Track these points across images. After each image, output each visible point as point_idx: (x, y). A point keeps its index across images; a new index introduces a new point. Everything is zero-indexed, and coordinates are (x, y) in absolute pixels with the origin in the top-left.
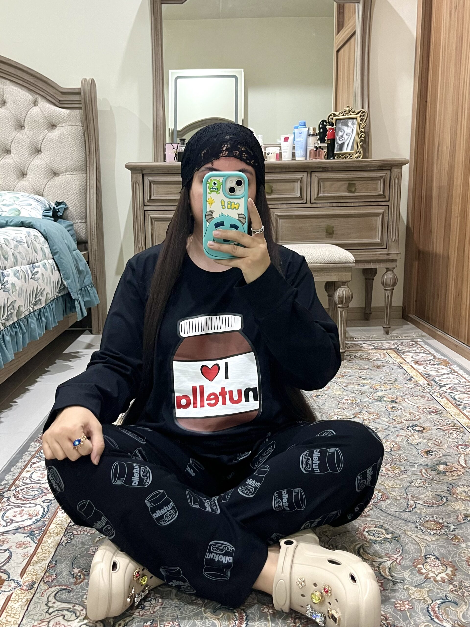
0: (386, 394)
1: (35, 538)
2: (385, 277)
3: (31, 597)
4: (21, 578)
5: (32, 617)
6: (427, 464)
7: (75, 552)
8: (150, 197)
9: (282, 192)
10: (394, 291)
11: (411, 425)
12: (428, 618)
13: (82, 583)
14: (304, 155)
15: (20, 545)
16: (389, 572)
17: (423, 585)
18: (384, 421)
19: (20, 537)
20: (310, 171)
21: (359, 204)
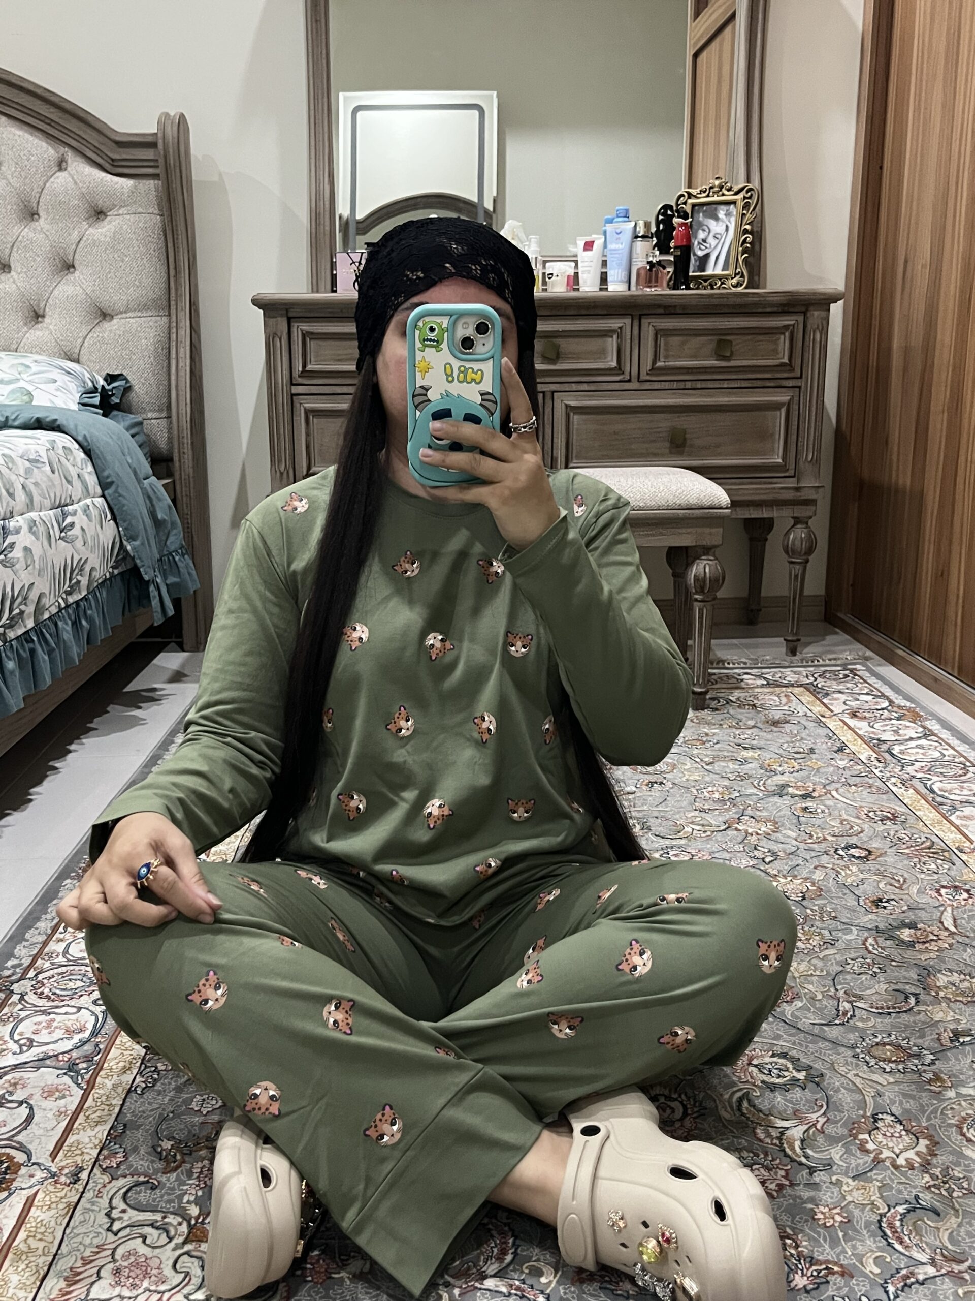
0: (793, 779)
1: (79, 1078)
2: (791, 537)
3: (76, 1199)
4: (53, 1161)
5: (79, 1239)
6: (877, 927)
7: (163, 1107)
8: (304, 366)
9: (579, 358)
10: (809, 565)
11: (843, 845)
12: (880, 1242)
13: (179, 1170)
14: (626, 279)
15: (49, 1093)
16: (801, 1149)
17: (869, 1175)
18: (789, 837)
19: (49, 1076)
20: (637, 313)
21: (739, 384)
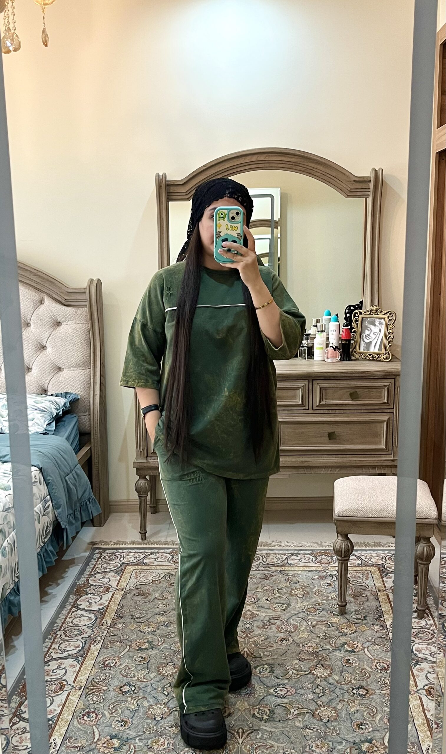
6: (354, 741)
9: (283, 399)
20: (312, 380)
21: (362, 411)
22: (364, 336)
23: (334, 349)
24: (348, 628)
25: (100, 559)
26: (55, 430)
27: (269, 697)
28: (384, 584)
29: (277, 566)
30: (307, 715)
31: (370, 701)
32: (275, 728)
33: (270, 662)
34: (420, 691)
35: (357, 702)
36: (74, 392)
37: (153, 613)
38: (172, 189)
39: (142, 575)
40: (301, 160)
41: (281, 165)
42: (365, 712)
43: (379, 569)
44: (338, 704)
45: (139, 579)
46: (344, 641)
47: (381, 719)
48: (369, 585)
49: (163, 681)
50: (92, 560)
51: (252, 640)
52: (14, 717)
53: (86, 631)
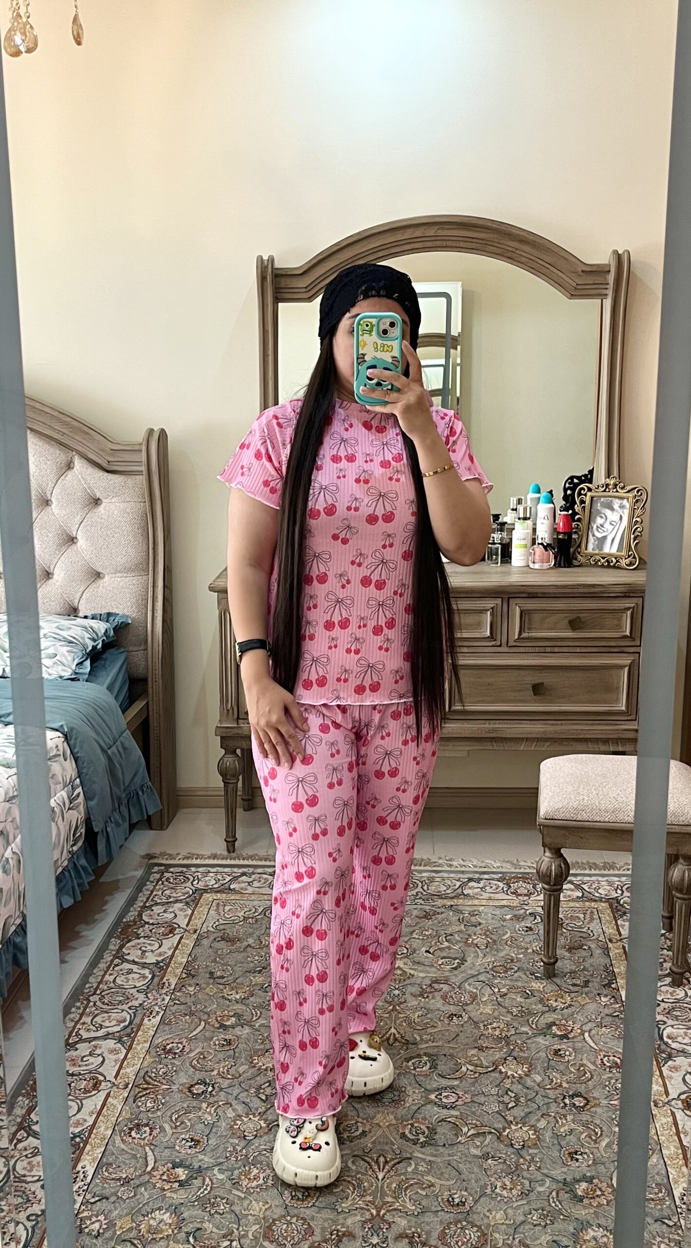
6: (563, 1180)
20: (507, 597)
21: (589, 650)
22: (595, 527)
23: (545, 548)
24: (559, 999)
25: (160, 882)
26: (90, 673)
27: (429, 1106)
28: (618, 930)
29: (446, 898)
30: (489, 1137)
31: (592, 1116)
32: (435, 1156)
33: (430, 1051)
34: (673, 1103)
35: (569, 1118)
36: (121, 613)
37: (245, 969)
38: (283, 282)
39: (227, 908)
40: (496, 236)
41: (462, 244)
42: (582, 1133)
43: (611, 906)
44: (539, 1120)
45: (222, 915)
46: (551, 1020)
47: (608, 1145)
48: (595, 931)
49: (258, 1078)
50: (148, 883)
51: (402, 1016)
52: (20, 1130)
53: (136, 997)
